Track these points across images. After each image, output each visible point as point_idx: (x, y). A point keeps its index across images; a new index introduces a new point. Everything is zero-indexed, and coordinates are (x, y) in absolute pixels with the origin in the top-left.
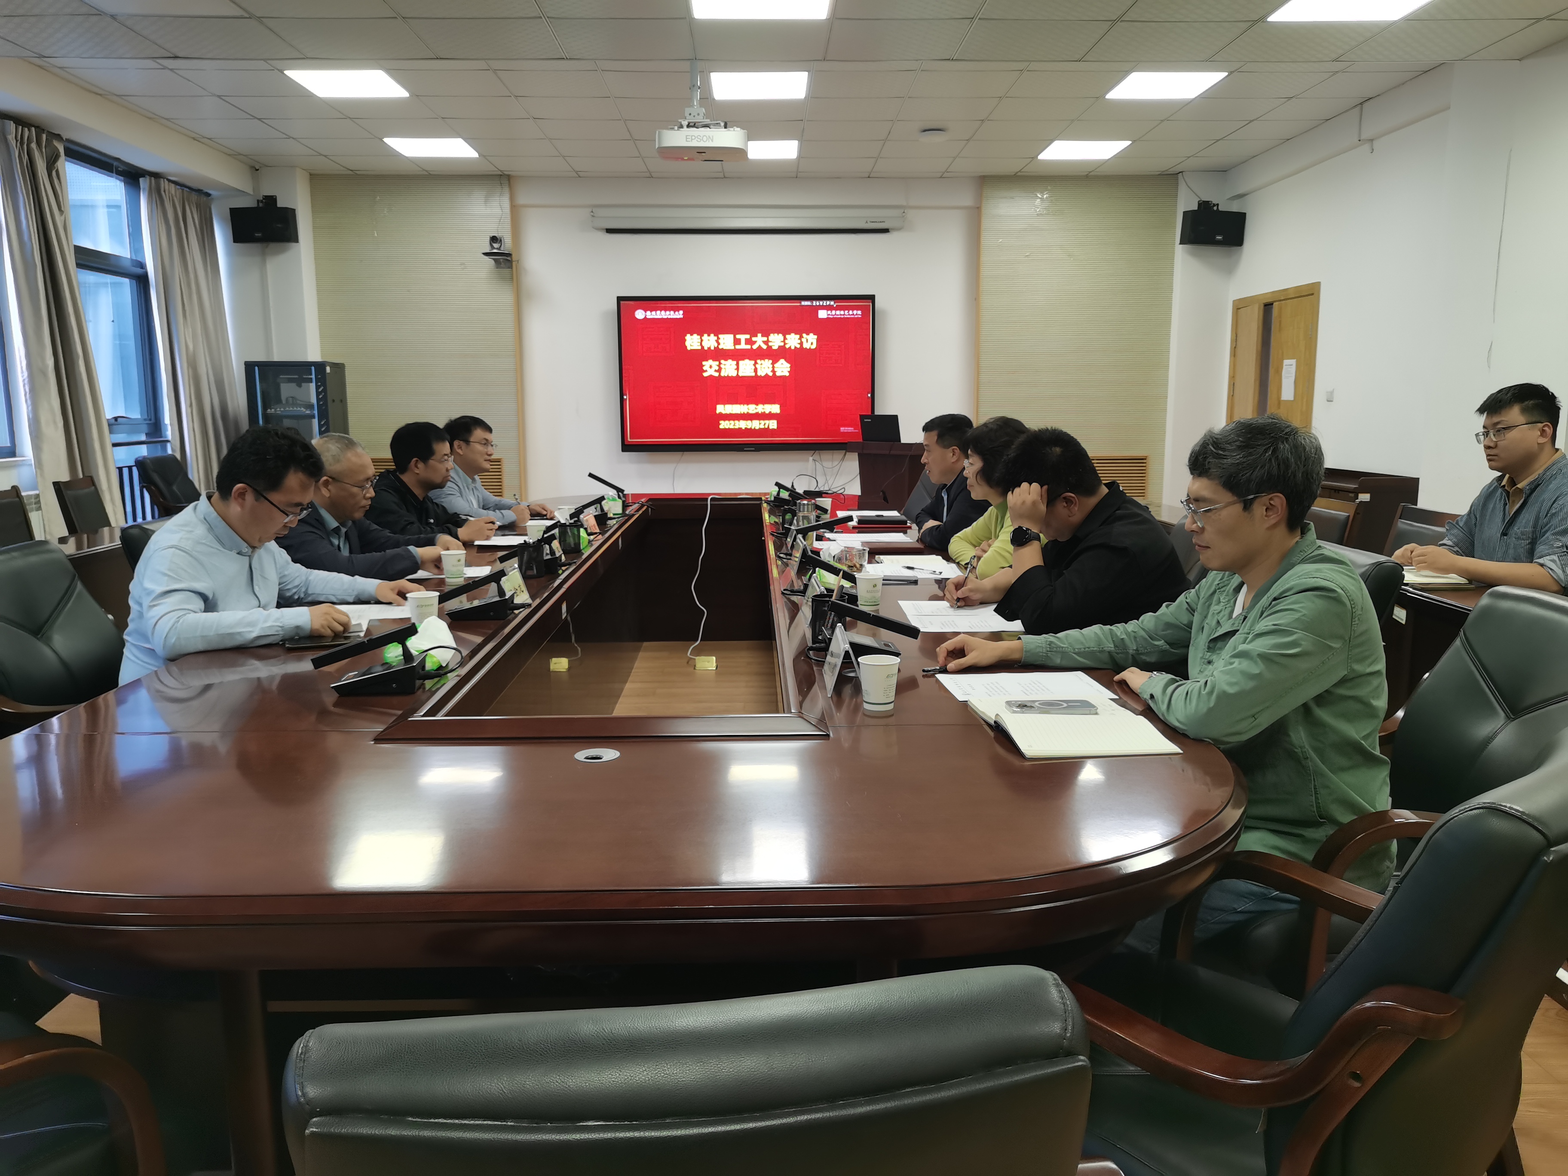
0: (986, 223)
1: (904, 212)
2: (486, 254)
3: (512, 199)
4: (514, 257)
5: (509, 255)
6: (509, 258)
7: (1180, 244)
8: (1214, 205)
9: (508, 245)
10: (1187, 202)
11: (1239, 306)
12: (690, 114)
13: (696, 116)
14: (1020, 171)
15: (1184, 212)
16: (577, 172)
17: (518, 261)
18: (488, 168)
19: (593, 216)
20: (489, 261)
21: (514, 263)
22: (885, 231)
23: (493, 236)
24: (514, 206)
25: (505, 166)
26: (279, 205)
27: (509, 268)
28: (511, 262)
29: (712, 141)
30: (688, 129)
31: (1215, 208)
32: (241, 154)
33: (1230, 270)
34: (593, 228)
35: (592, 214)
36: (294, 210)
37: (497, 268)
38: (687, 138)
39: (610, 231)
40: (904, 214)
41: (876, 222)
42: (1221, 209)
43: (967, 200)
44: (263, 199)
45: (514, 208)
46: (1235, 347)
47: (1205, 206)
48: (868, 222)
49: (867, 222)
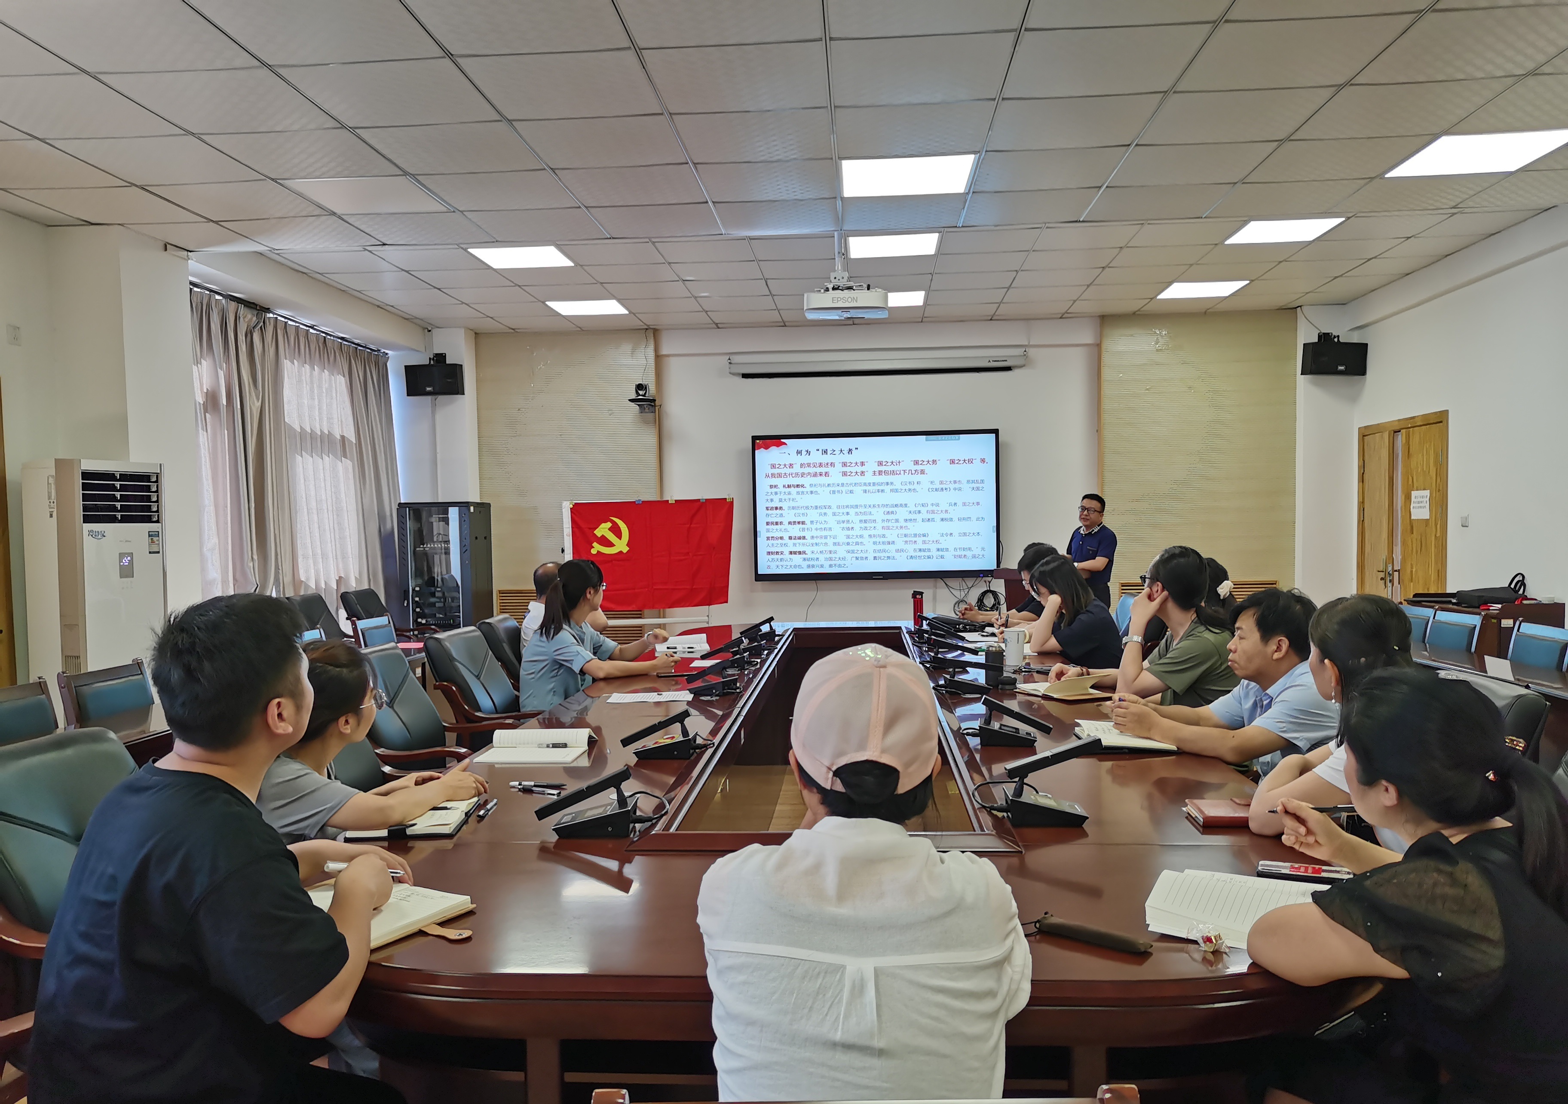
0: (1106, 359)
1: (1025, 351)
2: (631, 400)
3: (656, 350)
4: (657, 403)
5: (654, 401)
6: (653, 404)
7: (1301, 374)
8: (1335, 337)
9: (652, 390)
10: (1306, 335)
11: (1365, 434)
14: (1139, 310)
15: (1304, 344)
16: (717, 324)
17: (660, 406)
18: (637, 324)
19: (730, 363)
20: (635, 407)
21: (657, 408)
22: (1008, 369)
23: (639, 384)
24: (658, 355)
25: (650, 320)
26: (447, 363)
27: (652, 412)
28: (655, 406)
29: (856, 302)
30: (835, 292)
31: (1336, 340)
32: (417, 318)
33: (1354, 399)
34: (730, 373)
35: (729, 361)
36: (462, 366)
37: (641, 413)
38: (833, 300)
39: (745, 376)
40: (1025, 353)
41: (998, 361)
42: (1341, 340)
43: (1088, 337)
44: (434, 357)
45: (659, 358)
46: (1363, 473)
47: (1325, 338)
48: (991, 361)
49: (989, 361)
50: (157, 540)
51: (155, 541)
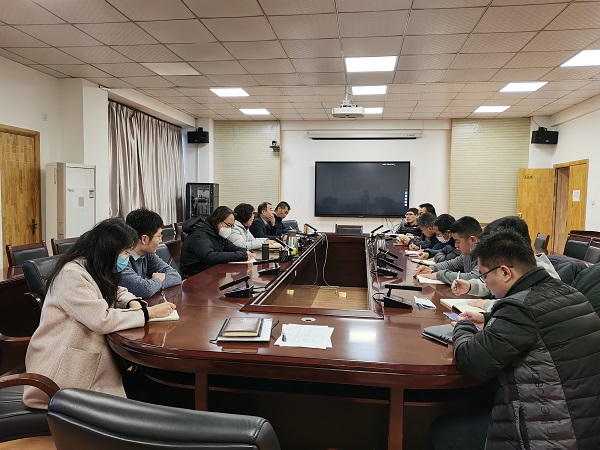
0: (453, 135)
2: (270, 147)
3: (280, 128)
6: (278, 149)
7: (531, 143)
8: (545, 129)
9: (278, 144)
10: (534, 128)
12: (344, 102)
13: (347, 103)
14: (467, 117)
15: (533, 131)
16: (303, 119)
17: (281, 150)
18: (273, 118)
20: (272, 150)
22: (415, 138)
23: (274, 141)
25: (278, 117)
26: (203, 131)
27: (278, 152)
29: (351, 111)
32: (192, 114)
33: (552, 153)
34: (308, 138)
35: (308, 133)
36: (208, 132)
37: (274, 152)
38: (343, 111)
39: (314, 139)
40: (422, 132)
41: (412, 135)
42: (548, 130)
43: (447, 127)
44: (198, 129)
45: (281, 131)
47: (541, 129)
48: (409, 135)
50: (93, 193)
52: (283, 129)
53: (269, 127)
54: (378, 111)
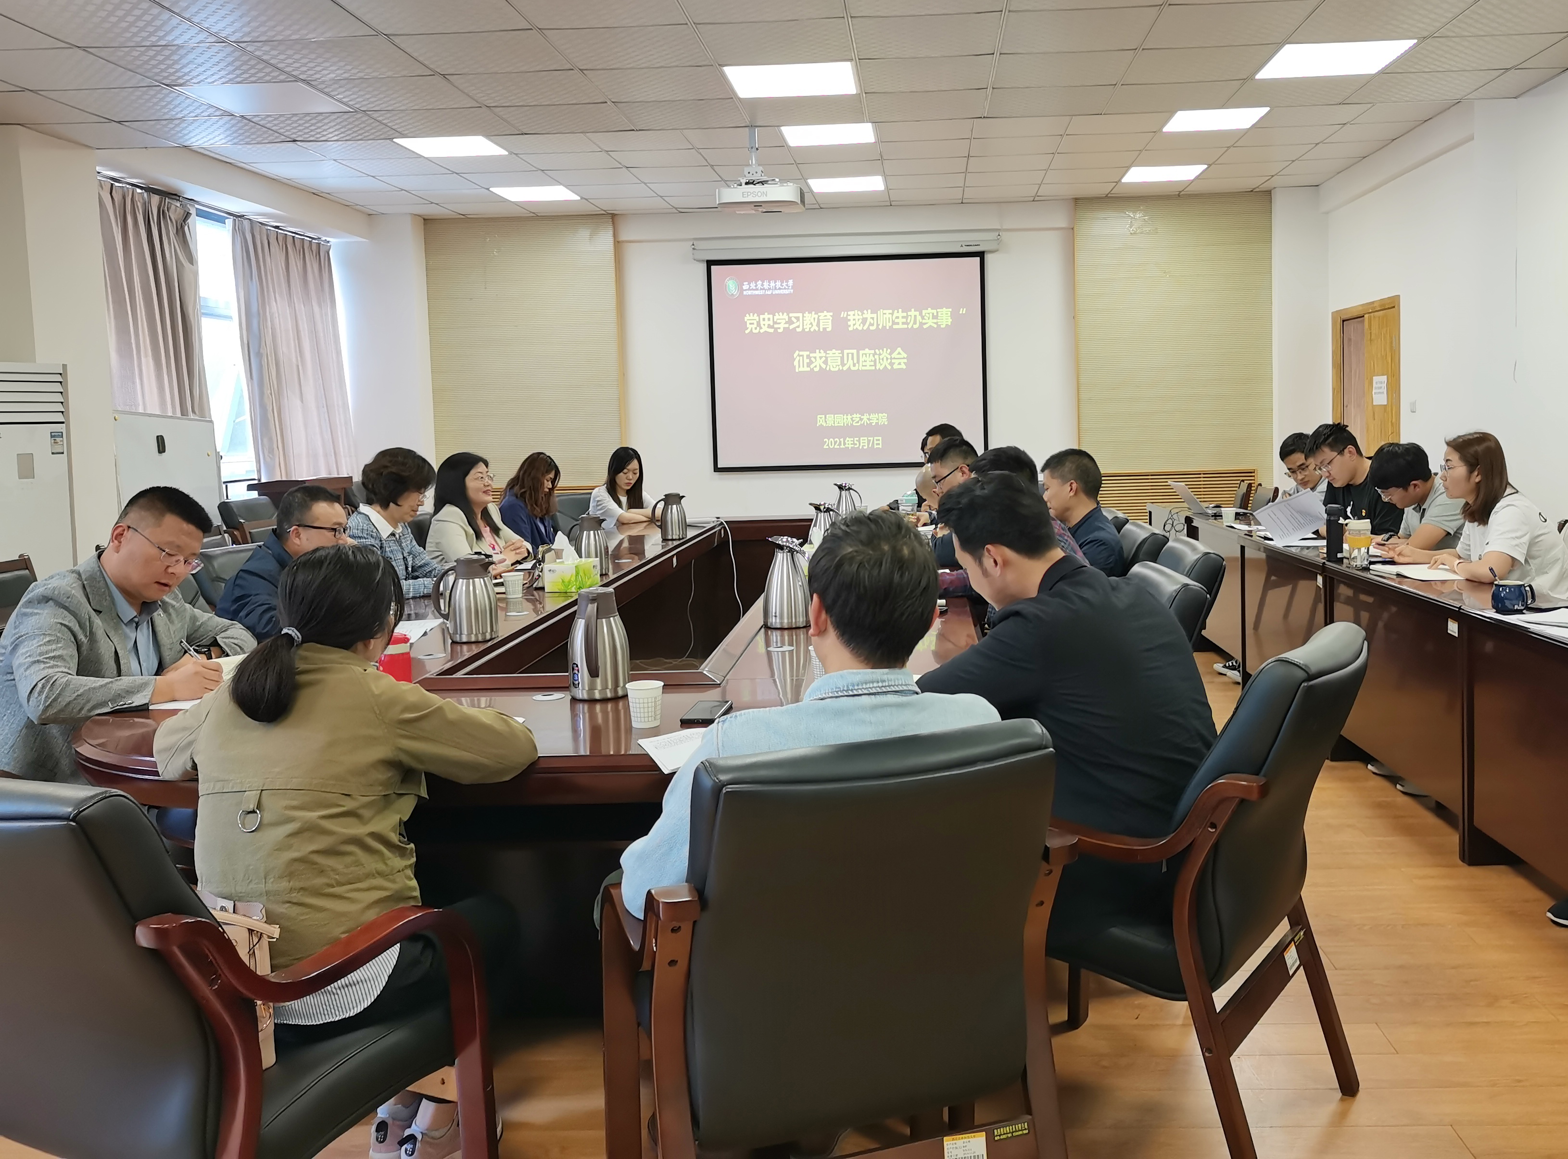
0: (1080, 243)
1: (999, 235)
3: (615, 235)
11: (1339, 319)
12: (749, 173)
13: (755, 174)
14: (1109, 193)
16: (674, 209)
18: (591, 209)
24: (618, 242)
29: (766, 196)
30: (747, 186)
34: (694, 260)
35: (693, 247)
38: (743, 195)
43: (1061, 221)
45: (618, 244)
50: (61, 441)
51: (59, 441)
52: (623, 237)
53: (584, 233)
54: (874, 184)
